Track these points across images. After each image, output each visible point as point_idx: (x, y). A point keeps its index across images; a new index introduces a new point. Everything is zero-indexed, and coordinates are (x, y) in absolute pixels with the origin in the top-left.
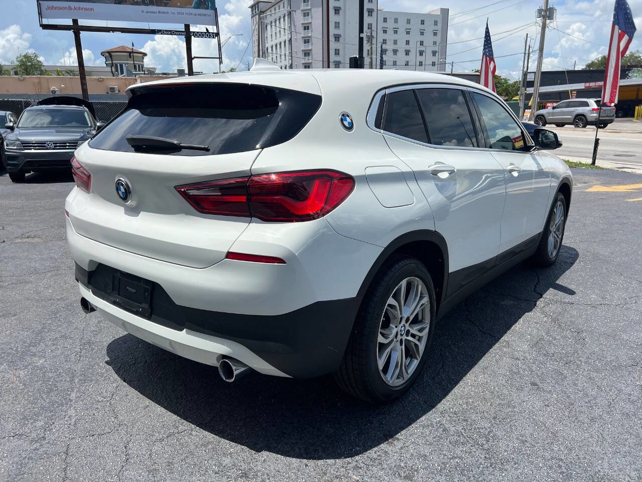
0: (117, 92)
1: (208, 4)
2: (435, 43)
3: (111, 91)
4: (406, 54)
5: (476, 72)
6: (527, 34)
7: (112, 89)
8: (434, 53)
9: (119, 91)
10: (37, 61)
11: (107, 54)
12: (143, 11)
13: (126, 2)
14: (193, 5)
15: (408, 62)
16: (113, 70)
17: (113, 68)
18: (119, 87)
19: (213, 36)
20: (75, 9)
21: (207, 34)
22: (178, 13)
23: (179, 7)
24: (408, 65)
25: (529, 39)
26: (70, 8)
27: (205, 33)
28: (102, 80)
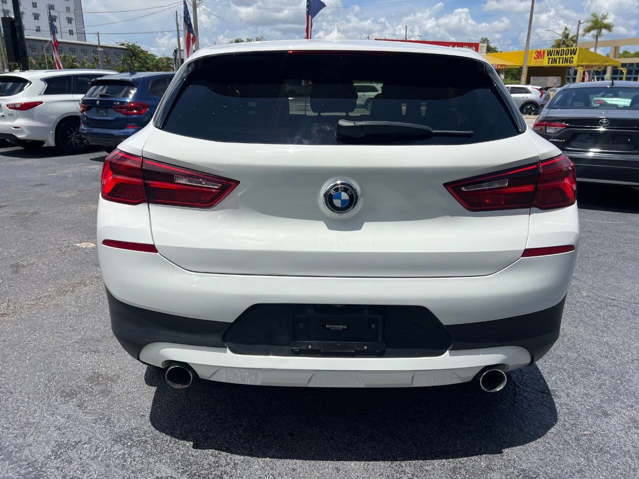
2: (68, 9)
4: (35, 19)
5: (121, 45)
6: (176, 12)
8: (70, 20)
15: (39, 27)
24: (39, 31)
25: (178, 16)
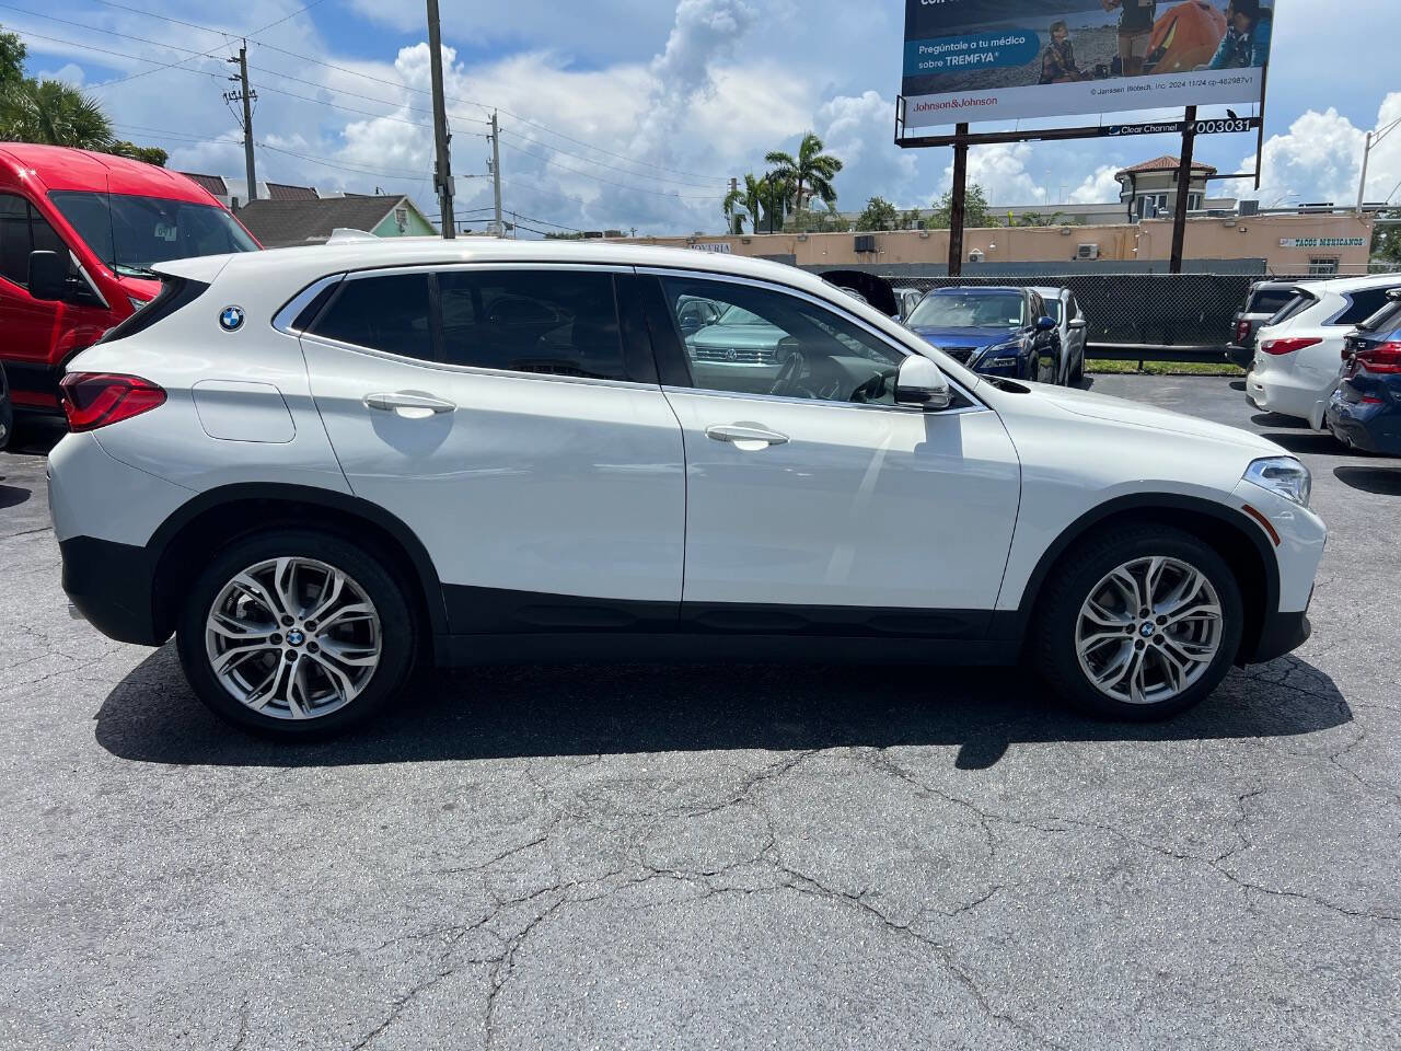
0: (1093, 256)
1: (1250, 55)
3: (1081, 255)
7: (1085, 251)
9: (1099, 254)
10: (979, 200)
11: (1127, 177)
12: (1093, 92)
13: (1062, 77)
14: (1211, 63)
16: (1133, 210)
17: (1133, 205)
18: (1099, 246)
19: (1244, 125)
20: (964, 103)
21: (1232, 123)
22: (1173, 85)
23: (1178, 71)
26: (955, 104)
27: (1225, 121)
28: (1068, 232)
